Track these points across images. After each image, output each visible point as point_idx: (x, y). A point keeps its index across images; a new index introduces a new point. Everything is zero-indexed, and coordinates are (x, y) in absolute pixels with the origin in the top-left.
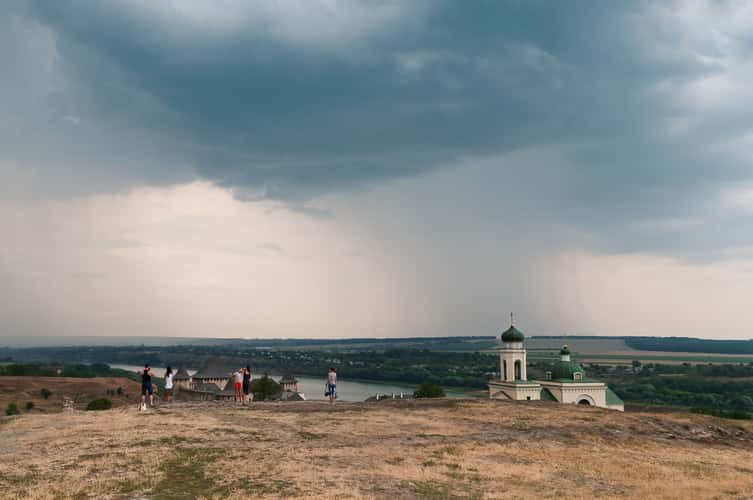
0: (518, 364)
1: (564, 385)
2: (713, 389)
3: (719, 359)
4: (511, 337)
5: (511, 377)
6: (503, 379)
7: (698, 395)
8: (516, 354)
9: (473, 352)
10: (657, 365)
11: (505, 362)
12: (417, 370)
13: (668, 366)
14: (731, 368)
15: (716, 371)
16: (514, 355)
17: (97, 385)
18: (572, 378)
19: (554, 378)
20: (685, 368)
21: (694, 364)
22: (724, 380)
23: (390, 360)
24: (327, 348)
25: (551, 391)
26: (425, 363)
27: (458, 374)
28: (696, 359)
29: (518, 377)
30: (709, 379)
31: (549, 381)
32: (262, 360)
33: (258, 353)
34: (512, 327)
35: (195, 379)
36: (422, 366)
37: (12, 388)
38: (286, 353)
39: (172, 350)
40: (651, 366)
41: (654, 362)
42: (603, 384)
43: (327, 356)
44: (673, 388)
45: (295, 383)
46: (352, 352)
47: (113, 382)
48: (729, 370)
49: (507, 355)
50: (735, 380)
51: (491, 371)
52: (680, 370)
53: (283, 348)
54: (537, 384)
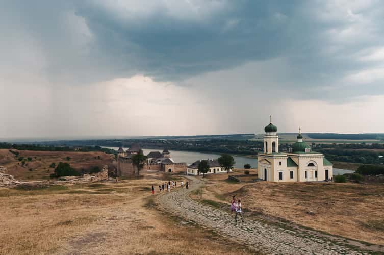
0: (274, 144)
1: (300, 155)
2: (346, 154)
3: (348, 142)
4: (270, 129)
5: (270, 151)
6: (265, 152)
7: (341, 156)
8: (273, 139)
9: (245, 140)
10: (322, 144)
11: (266, 143)
12: (223, 147)
13: (327, 145)
14: (354, 145)
15: (348, 147)
16: (272, 139)
17: (89, 155)
18: (304, 151)
19: (294, 151)
20: (334, 146)
21: (337, 144)
22: (351, 150)
23: (212, 144)
24: (187, 139)
25: (292, 158)
26: (225, 144)
27: (239, 149)
28: (338, 142)
29: (274, 151)
30: (345, 150)
31: (290, 153)
32: (160, 144)
33: (159, 141)
34: (271, 124)
35: (127, 152)
36: (225, 146)
37: (55, 156)
38: (171, 141)
39: (127, 141)
40: (320, 144)
41: (321, 143)
42: (322, 154)
43: (187, 142)
44: (330, 153)
45: (169, 153)
46: (198, 140)
47: (96, 154)
48: (353, 146)
49: (268, 139)
50: (357, 150)
51: (253, 147)
52: (331, 146)
53: (170, 139)
54: (285, 154)
